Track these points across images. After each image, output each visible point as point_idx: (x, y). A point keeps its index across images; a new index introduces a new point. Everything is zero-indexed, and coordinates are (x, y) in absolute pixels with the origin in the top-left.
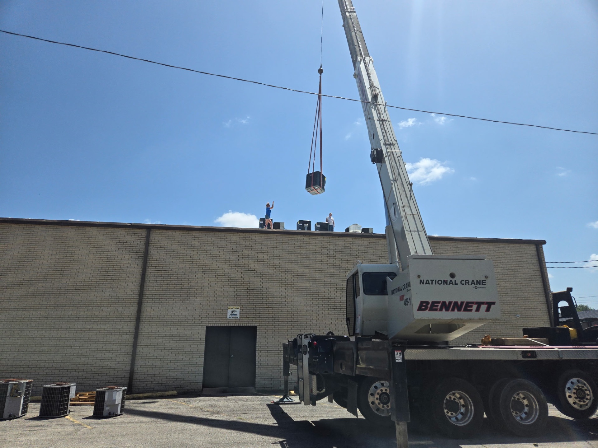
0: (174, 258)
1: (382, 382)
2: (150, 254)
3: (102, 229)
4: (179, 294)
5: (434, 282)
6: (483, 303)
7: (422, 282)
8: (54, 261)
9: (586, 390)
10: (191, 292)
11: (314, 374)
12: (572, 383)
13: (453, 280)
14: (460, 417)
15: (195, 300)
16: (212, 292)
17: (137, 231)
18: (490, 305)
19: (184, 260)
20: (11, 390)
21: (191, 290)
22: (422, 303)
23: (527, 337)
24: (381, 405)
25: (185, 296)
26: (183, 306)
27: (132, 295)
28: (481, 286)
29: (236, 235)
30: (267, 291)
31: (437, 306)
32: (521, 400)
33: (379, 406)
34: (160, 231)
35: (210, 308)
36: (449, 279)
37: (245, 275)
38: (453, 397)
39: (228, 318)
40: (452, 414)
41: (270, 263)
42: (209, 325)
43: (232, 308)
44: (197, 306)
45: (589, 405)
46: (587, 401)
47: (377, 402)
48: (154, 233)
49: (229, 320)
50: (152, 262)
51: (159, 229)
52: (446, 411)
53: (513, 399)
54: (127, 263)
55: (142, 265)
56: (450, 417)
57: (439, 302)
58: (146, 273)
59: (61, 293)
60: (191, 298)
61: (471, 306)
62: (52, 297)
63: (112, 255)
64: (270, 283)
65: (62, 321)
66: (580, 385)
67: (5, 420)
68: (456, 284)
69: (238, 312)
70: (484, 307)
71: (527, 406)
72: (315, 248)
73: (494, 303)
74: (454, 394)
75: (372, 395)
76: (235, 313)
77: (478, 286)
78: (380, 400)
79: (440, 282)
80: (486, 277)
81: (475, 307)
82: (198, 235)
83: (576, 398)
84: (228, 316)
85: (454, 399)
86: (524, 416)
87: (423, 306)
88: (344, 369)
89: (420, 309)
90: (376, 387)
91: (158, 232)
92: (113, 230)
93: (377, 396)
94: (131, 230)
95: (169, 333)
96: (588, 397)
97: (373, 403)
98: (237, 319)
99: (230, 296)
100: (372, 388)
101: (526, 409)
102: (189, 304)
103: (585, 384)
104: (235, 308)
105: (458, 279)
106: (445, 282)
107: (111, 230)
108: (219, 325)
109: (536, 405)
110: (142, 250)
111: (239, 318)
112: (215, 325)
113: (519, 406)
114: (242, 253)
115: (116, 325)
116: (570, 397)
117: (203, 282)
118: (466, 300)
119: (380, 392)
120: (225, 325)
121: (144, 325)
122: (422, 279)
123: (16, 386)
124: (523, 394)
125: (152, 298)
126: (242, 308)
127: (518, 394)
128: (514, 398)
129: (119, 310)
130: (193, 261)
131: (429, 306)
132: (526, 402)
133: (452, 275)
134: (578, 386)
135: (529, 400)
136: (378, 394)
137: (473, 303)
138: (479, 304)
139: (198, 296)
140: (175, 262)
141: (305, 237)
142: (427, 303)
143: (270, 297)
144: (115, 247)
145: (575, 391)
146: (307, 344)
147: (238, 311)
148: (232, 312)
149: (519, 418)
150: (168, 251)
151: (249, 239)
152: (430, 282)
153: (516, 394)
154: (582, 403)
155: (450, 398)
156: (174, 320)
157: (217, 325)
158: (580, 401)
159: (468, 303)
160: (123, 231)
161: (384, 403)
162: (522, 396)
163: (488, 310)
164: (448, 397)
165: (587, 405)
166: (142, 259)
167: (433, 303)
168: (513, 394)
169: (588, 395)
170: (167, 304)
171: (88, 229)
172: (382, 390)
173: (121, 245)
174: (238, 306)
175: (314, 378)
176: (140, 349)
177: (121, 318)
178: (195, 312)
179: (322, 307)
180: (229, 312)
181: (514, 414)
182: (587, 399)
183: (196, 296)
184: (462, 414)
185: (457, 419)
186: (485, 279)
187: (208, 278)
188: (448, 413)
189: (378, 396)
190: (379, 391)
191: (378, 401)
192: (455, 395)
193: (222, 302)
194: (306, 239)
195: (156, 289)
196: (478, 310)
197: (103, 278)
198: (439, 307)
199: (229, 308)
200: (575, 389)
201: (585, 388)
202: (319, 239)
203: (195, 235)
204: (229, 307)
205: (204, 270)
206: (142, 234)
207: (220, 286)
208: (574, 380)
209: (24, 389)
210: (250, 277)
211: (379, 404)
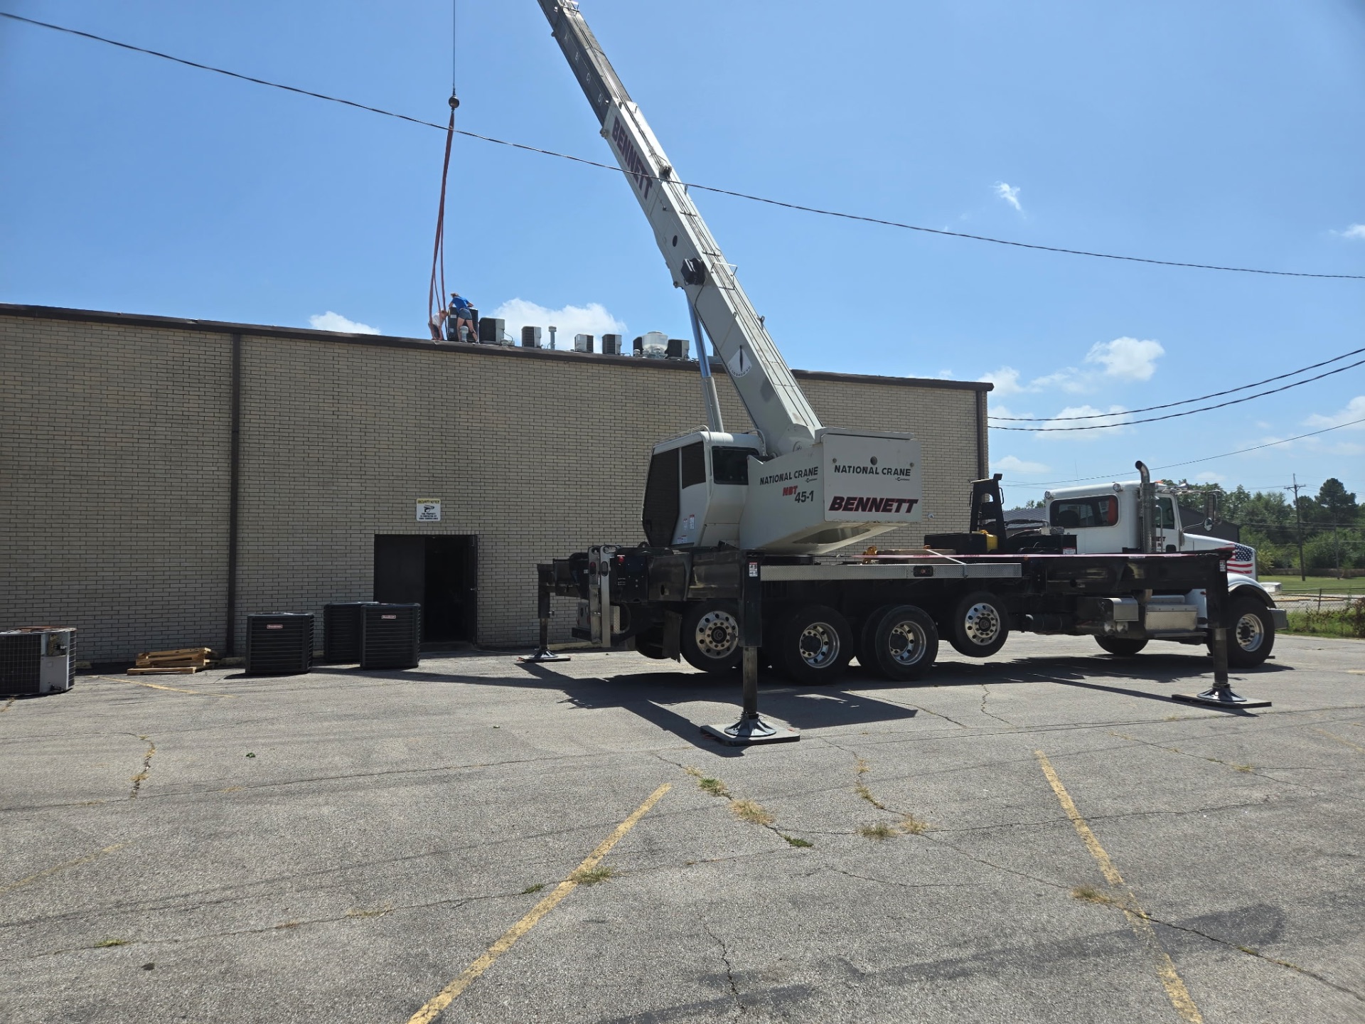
0: (297, 399)
1: (717, 612)
2: (245, 388)
3: (130, 329)
4: (315, 472)
5: (852, 469)
6: (904, 501)
7: (837, 469)
8: (30, 397)
9: (992, 619)
10: (340, 468)
11: (616, 605)
12: (976, 610)
13: (874, 467)
14: (820, 658)
15: (349, 484)
16: (384, 470)
17: (211, 337)
18: (912, 502)
19: (320, 405)
20: (48, 645)
21: (339, 464)
22: (836, 498)
23: (928, 548)
24: (714, 644)
25: (328, 476)
26: (325, 496)
27: (215, 473)
28: (905, 477)
29: (427, 354)
30: (493, 470)
31: (853, 504)
32: (905, 634)
33: (710, 645)
34: (263, 340)
35: (380, 501)
36: (869, 465)
37: (448, 438)
38: (813, 632)
39: (418, 520)
40: (810, 655)
41: (497, 415)
42: (381, 533)
43: (426, 502)
44: (353, 496)
45: (994, 638)
46: (991, 634)
47: (708, 640)
48: (248, 344)
49: (419, 525)
50: (251, 405)
51: (257, 335)
52: (802, 651)
53: (893, 632)
54: (197, 406)
55: (230, 412)
56: (807, 659)
57: (855, 499)
58: (241, 428)
59: (55, 464)
60: (340, 480)
61: (891, 505)
62: (37, 472)
63: (161, 387)
64: (499, 455)
65: (68, 521)
66: (986, 613)
67: (45, 695)
68: (877, 473)
69: (437, 510)
70: (905, 506)
71: (912, 641)
72: (587, 388)
73: (916, 501)
74: (815, 628)
75: (702, 630)
76: (432, 511)
77: (902, 477)
78: (713, 638)
79: (859, 470)
80: (912, 465)
81: (895, 505)
82: (346, 351)
83: (977, 630)
84: (418, 517)
85: (815, 635)
86: (906, 655)
87: (838, 504)
88: (667, 593)
89: (832, 508)
90: (707, 620)
91: (256, 341)
92: (155, 332)
93: (708, 632)
94: (196, 335)
95: (301, 548)
96: (994, 628)
97: (702, 642)
98: (436, 522)
99: (420, 479)
100: (703, 621)
101: (910, 646)
102: (337, 492)
103: (992, 611)
104: (432, 502)
105: (880, 466)
106: (865, 470)
107: (152, 332)
108: (401, 533)
109: (924, 640)
110: (227, 380)
111: (439, 520)
112: (393, 533)
113: (901, 642)
114: (442, 393)
115: (187, 531)
116: (970, 628)
117: (363, 449)
118: (885, 497)
119: (713, 627)
120: (413, 533)
121: (247, 531)
122: (838, 464)
123: (55, 637)
124: (909, 626)
125: (258, 478)
126: (446, 502)
127: (902, 626)
128: (896, 631)
129: (189, 502)
130: (339, 405)
131: (844, 504)
132: (911, 636)
133: (873, 461)
134: (983, 614)
135: (916, 635)
136: (710, 629)
137: (893, 500)
138: (900, 502)
139: (354, 477)
140: (301, 407)
141: (567, 365)
142: (842, 499)
143: (499, 481)
144: (165, 371)
145: (978, 621)
146: (608, 561)
147: (438, 507)
148: (426, 509)
149: (899, 658)
150: (282, 383)
151: (454, 364)
152: (847, 469)
153: (899, 625)
154: (984, 636)
155: (810, 633)
156: (308, 523)
157: (397, 533)
158: (982, 634)
159: (888, 500)
160: (180, 335)
161: (718, 642)
162: (907, 629)
163: (909, 510)
164: (806, 632)
165: (991, 638)
166: (228, 399)
167: (849, 499)
168: (894, 625)
169: (994, 625)
170: (291, 491)
171: (97, 327)
172: (715, 624)
173: (178, 367)
174: (437, 497)
175: (617, 609)
176: (243, 576)
177: (197, 518)
178: (351, 508)
179: (598, 501)
180: (420, 509)
181: (893, 653)
182: (992, 631)
183: (351, 477)
184: (823, 654)
185: (816, 660)
186: (909, 468)
187: (374, 442)
188: (804, 653)
189: (710, 632)
190: (711, 625)
191: (710, 639)
192: (815, 630)
193: (405, 490)
194: (569, 369)
195: (266, 462)
196: (898, 510)
197: (147, 437)
198: (855, 506)
199: (420, 502)
200: (978, 617)
201: (992, 616)
202: (594, 371)
203: (339, 351)
204: (418, 499)
205: (364, 426)
206: (224, 345)
207: (399, 458)
208: (979, 606)
209: (69, 644)
210: (459, 442)
211: (711, 642)
